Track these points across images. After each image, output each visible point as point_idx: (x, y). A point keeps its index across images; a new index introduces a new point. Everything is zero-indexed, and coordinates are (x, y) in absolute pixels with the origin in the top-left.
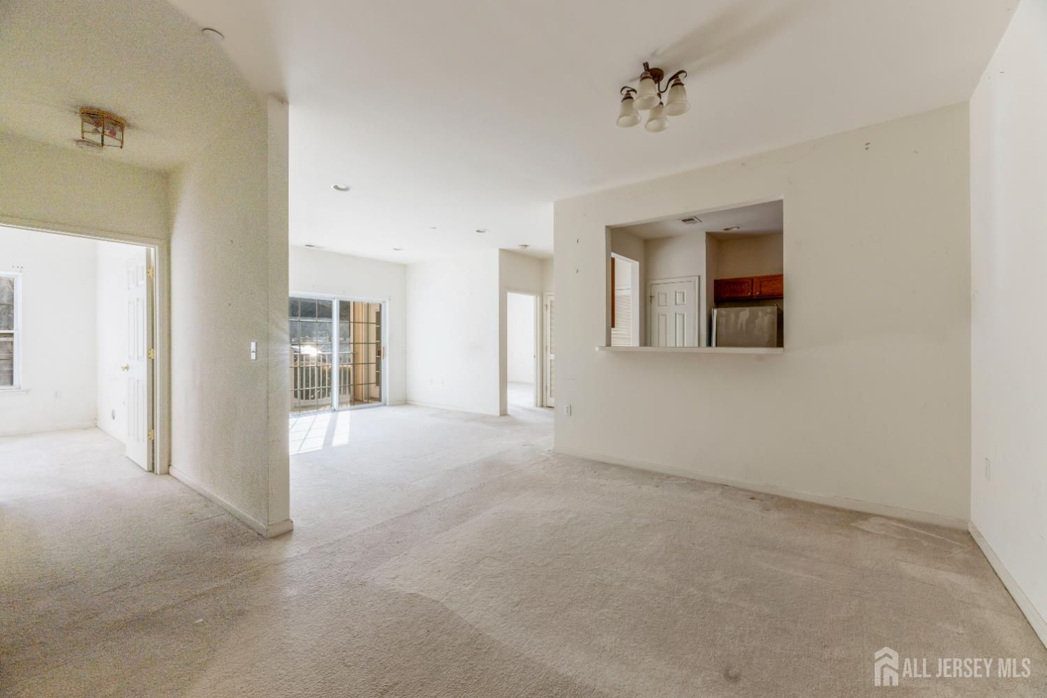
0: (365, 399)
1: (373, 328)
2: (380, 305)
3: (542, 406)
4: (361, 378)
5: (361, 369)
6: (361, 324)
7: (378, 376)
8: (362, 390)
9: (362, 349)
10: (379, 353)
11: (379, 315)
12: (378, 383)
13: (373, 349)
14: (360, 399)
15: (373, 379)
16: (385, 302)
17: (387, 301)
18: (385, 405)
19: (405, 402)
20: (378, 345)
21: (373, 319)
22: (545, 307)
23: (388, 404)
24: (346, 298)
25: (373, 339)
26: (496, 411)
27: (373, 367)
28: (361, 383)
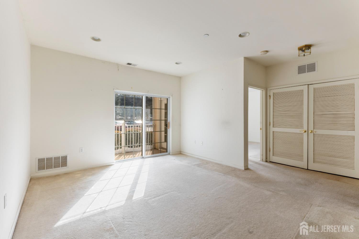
0: (159, 148)
1: (163, 111)
2: (167, 99)
3: (267, 161)
4: (158, 140)
5: (158, 134)
6: (157, 109)
7: (166, 137)
8: (158, 145)
9: (158, 123)
10: (166, 125)
11: (166, 105)
12: (166, 140)
13: (163, 122)
14: (157, 148)
15: (163, 140)
16: (169, 98)
17: (171, 97)
18: (169, 154)
19: (180, 153)
20: (166, 121)
21: (163, 107)
22: (268, 97)
23: (171, 153)
24: (150, 95)
25: (163, 118)
26: (241, 166)
27: (163, 133)
28: (157, 142)
